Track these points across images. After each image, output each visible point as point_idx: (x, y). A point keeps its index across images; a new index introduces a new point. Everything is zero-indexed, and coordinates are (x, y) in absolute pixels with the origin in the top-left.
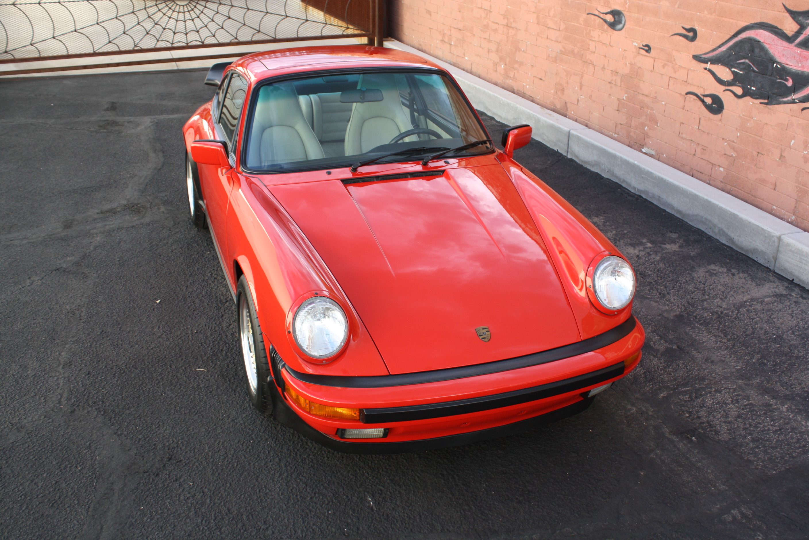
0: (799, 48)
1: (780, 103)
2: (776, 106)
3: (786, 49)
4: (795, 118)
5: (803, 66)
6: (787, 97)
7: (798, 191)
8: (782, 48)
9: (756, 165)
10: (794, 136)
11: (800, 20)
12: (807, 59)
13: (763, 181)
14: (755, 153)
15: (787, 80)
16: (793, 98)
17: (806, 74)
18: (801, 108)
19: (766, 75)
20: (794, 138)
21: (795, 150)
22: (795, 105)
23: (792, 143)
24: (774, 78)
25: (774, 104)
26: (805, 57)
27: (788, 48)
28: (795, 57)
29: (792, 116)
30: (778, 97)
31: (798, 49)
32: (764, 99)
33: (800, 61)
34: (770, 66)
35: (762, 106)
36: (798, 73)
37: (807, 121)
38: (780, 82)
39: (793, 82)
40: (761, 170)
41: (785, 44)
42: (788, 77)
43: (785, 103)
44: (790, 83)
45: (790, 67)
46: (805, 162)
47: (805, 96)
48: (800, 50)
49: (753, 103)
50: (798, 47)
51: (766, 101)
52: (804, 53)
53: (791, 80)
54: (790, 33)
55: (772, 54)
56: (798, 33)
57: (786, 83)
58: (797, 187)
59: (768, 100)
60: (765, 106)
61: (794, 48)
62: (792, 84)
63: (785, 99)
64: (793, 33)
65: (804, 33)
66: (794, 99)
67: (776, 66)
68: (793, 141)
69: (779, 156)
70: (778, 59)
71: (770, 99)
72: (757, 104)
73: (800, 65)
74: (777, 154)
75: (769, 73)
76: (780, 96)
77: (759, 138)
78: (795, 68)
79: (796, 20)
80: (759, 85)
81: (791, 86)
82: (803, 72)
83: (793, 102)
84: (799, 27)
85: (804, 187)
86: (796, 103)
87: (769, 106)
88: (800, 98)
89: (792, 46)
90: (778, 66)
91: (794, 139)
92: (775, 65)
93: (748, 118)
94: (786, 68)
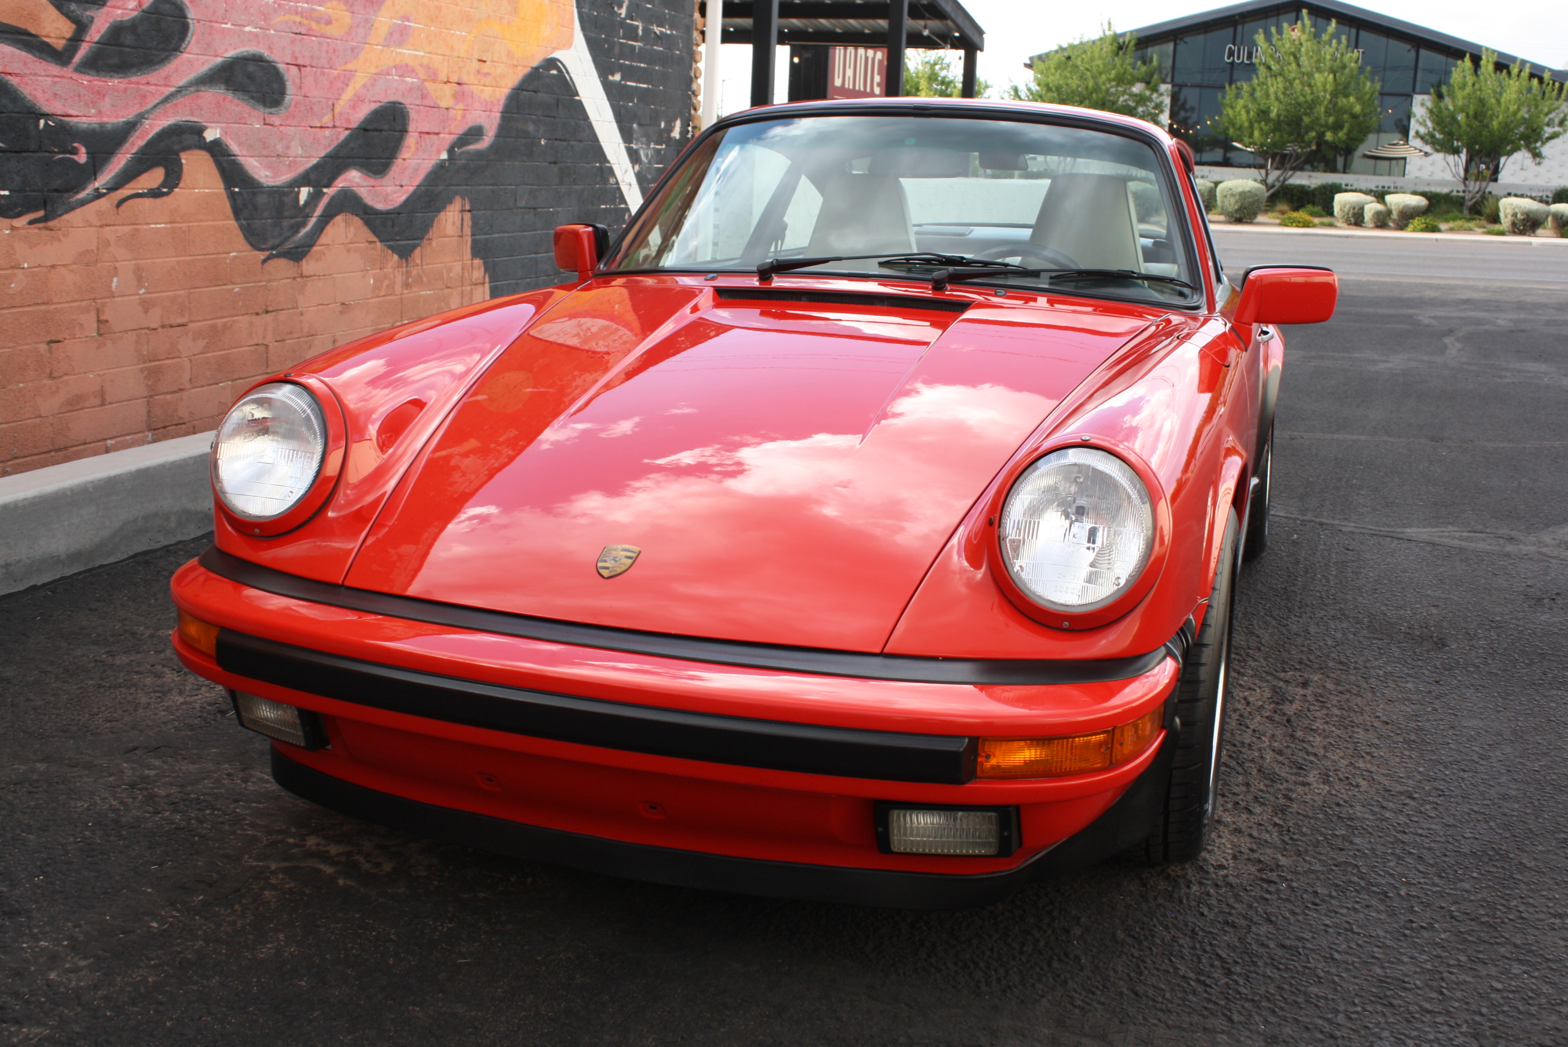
0: (84, 73)
1: (73, 209)
2: (66, 217)
3: (58, 80)
4: (108, 228)
5: (100, 113)
6: (84, 189)
7: (145, 377)
8: (49, 79)
9: (51, 376)
10: (116, 268)
11: (73, 11)
12: (104, 96)
13: (75, 403)
14: (43, 347)
15: (75, 151)
16: (97, 185)
17: (109, 126)
18: (116, 202)
19: (28, 151)
20: (115, 271)
21: (122, 296)
22: (103, 203)
23: (114, 285)
24: (47, 154)
25: (62, 215)
26: (98, 92)
27: (62, 77)
28: (79, 96)
29: (101, 226)
30: (66, 195)
31: (83, 76)
32: (36, 209)
33: (92, 102)
34: (32, 127)
35: (34, 230)
36: (94, 130)
37: (130, 227)
38: (62, 159)
39: (88, 153)
40: (66, 378)
41: (54, 69)
42: (76, 145)
43: (83, 203)
44: (82, 158)
45: (75, 120)
46: (146, 311)
47: (117, 176)
48: (88, 77)
49: (13, 228)
50: (81, 72)
51: (41, 213)
52: (96, 83)
53: (83, 150)
54: (59, 44)
55: (29, 98)
56: (75, 41)
57: (75, 157)
58: (142, 370)
59: (45, 210)
60: (41, 225)
61: (75, 76)
62: (88, 158)
63: (82, 195)
64: (63, 42)
65: (88, 39)
66: (98, 189)
67: (46, 124)
68: (115, 280)
69: (95, 325)
70: (46, 109)
71: (49, 208)
72: (23, 228)
73: (93, 111)
74: (90, 322)
75: (33, 146)
76: (67, 191)
77: (43, 308)
78: (84, 119)
79: (65, 9)
80: (17, 179)
81: (87, 162)
82: (102, 125)
83: (98, 195)
84: (74, 26)
85: (153, 364)
86: (104, 195)
87: (51, 224)
88: (108, 182)
89: (68, 71)
90: (50, 123)
91: (117, 275)
92: (42, 122)
93: (8, 272)
94: (68, 123)
